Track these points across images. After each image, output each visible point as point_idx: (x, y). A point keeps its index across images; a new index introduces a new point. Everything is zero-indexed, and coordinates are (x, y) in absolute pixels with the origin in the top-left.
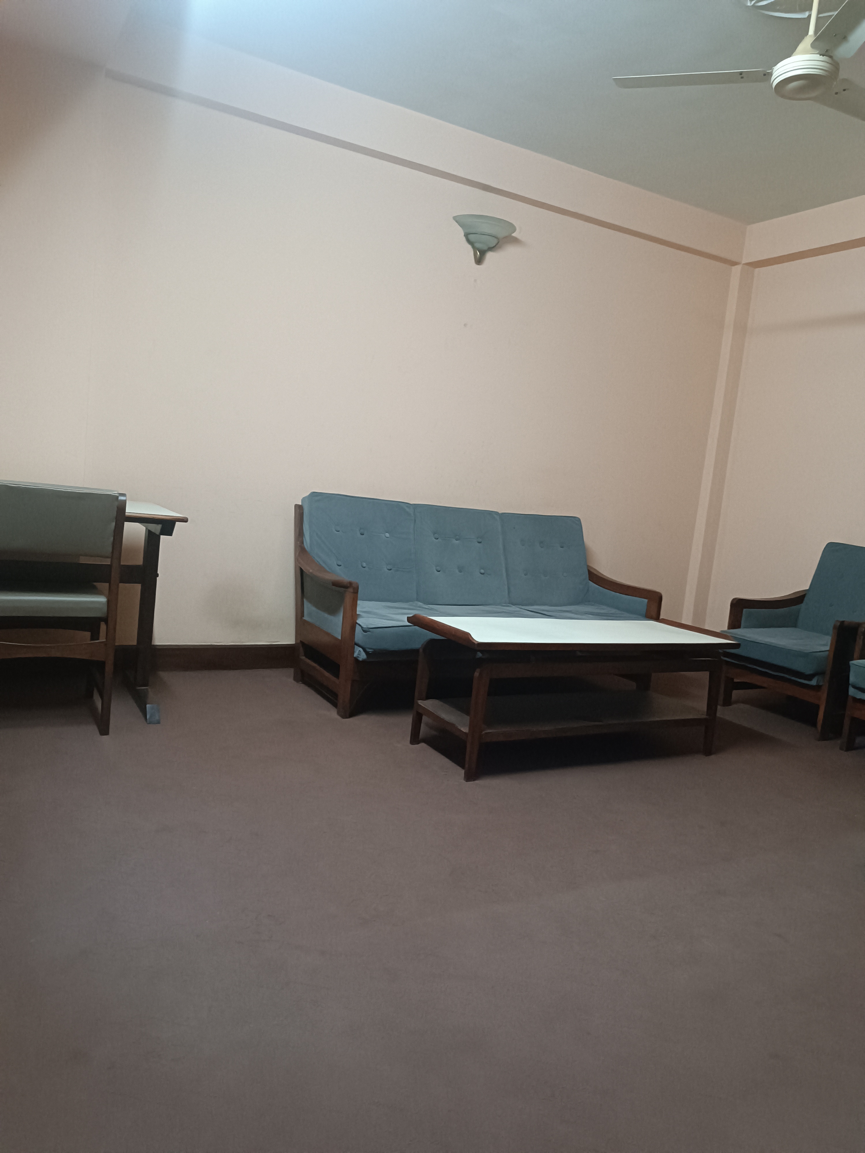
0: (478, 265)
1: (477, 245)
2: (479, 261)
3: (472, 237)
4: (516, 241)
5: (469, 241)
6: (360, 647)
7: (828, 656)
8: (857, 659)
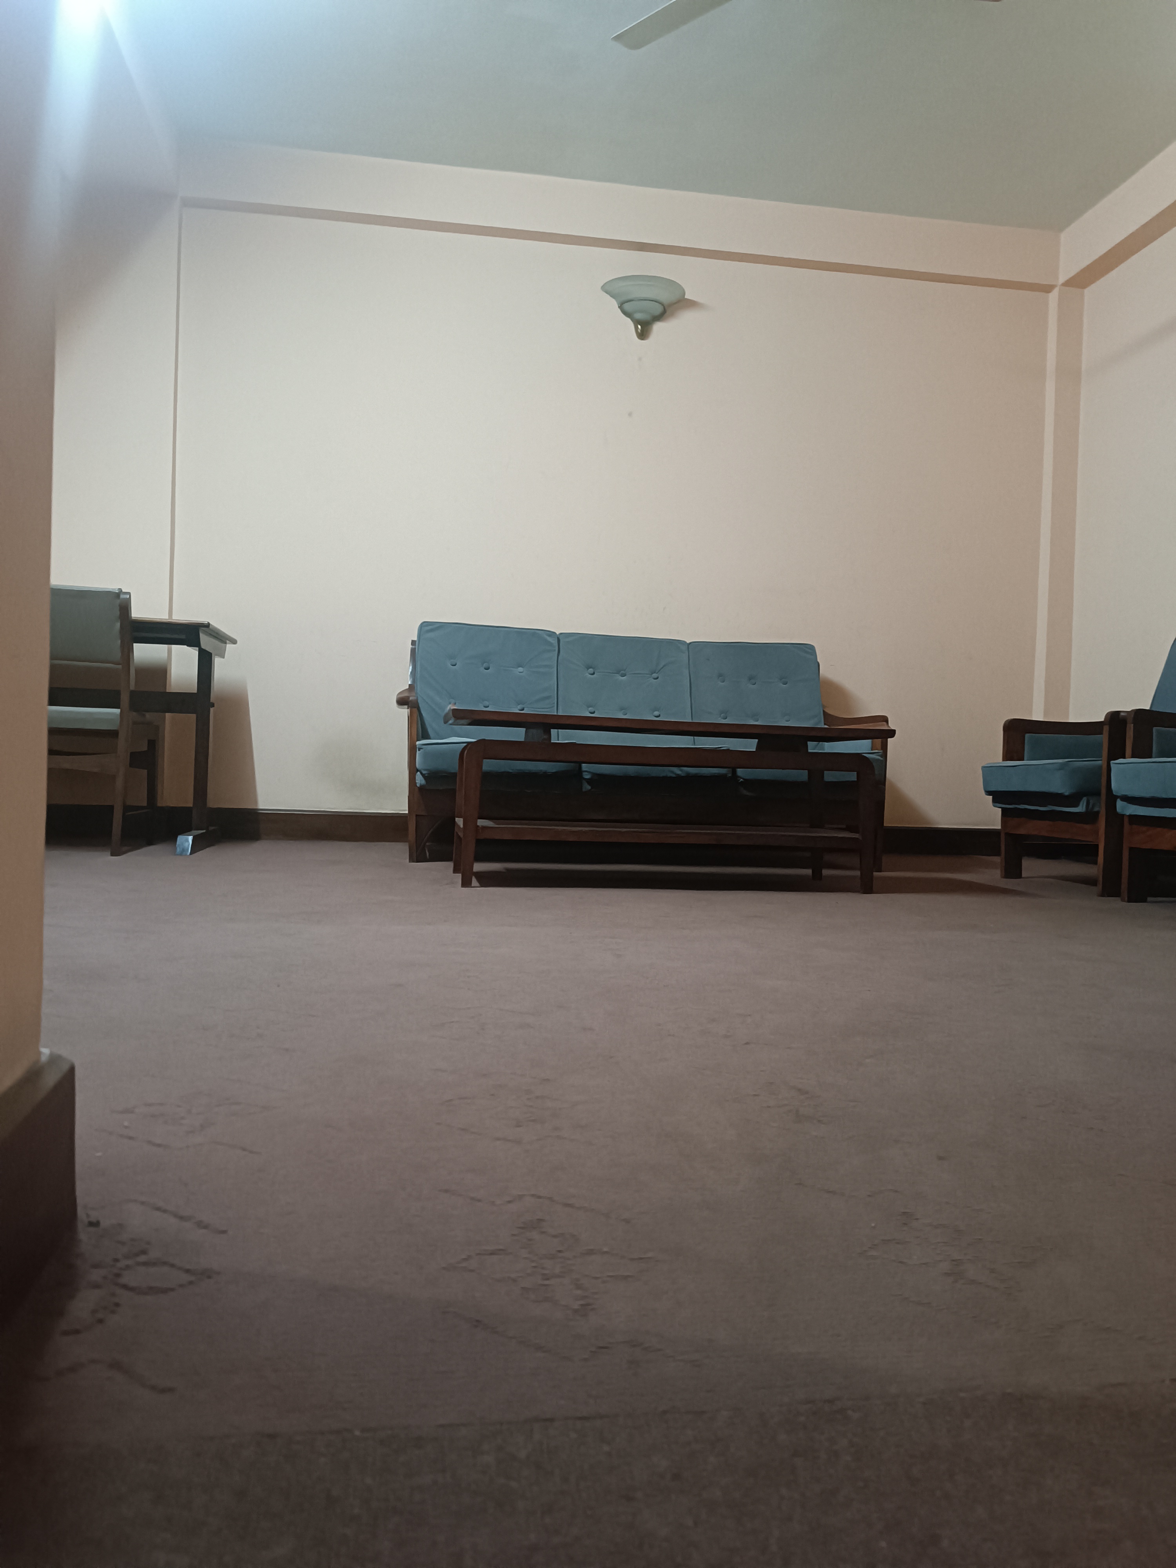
0: (642, 339)
1: (638, 316)
2: (643, 335)
3: (627, 306)
5: (625, 313)
6: (418, 770)
7: (1100, 767)
8: (1124, 758)
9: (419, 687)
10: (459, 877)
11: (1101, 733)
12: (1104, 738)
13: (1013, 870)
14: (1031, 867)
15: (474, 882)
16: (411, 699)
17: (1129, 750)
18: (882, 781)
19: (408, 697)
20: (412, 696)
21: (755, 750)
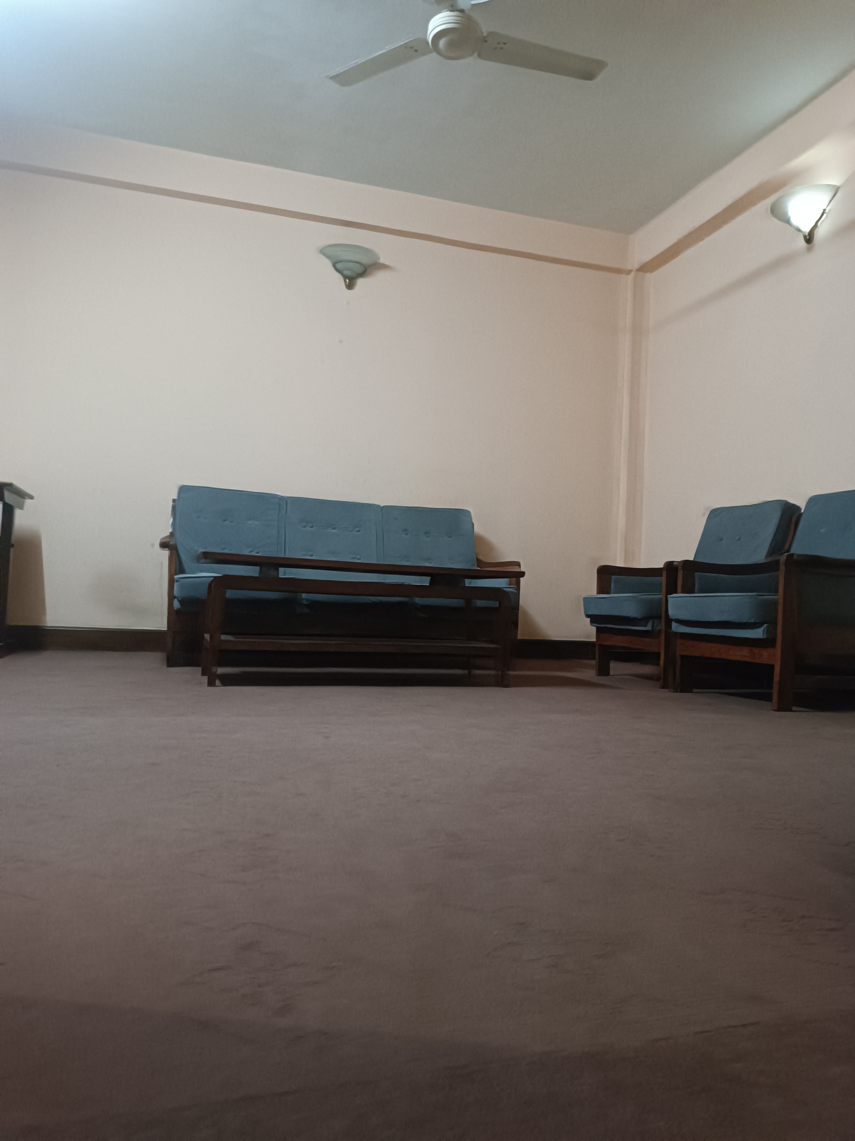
0: (350, 290)
1: (346, 272)
2: (350, 286)
3: (339, 266)
4: (384, 267)
5: (337, 270)
6: (175, 597)
7: (661, 599)
8: (676, 593)
9: (177, 534)
10: (205, 679)
11: (661, 576)
12: (663, 579)
13: (603, 671)
14: (616, 667)
15: (218, 682)
16: (171, 543)
17: (679, 588)
18: (516, 607)
19: (169, 542)
20: (172, 541)
21: (428, 585)
